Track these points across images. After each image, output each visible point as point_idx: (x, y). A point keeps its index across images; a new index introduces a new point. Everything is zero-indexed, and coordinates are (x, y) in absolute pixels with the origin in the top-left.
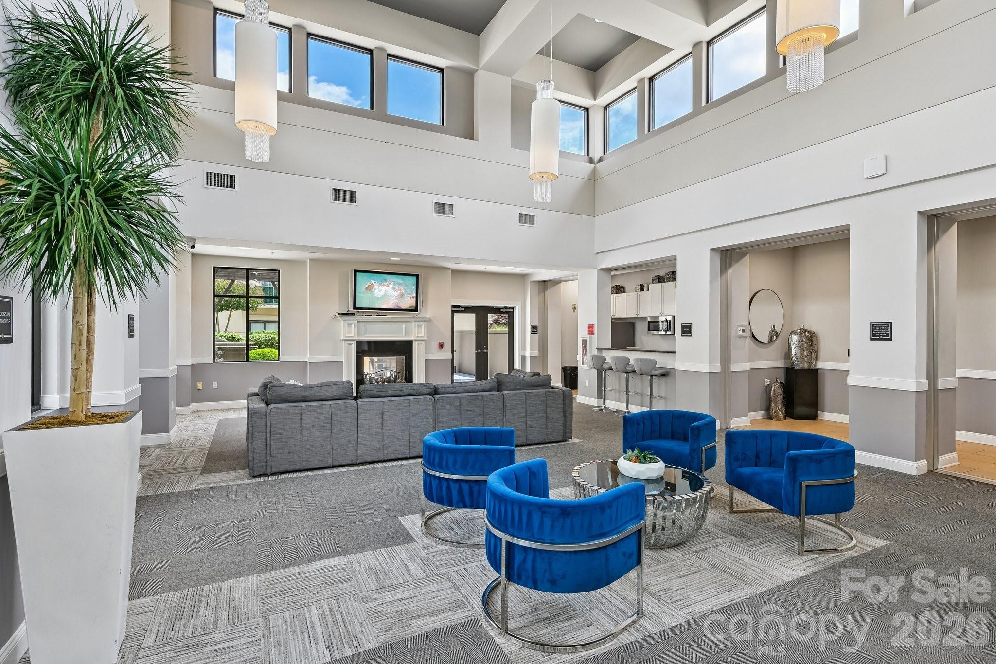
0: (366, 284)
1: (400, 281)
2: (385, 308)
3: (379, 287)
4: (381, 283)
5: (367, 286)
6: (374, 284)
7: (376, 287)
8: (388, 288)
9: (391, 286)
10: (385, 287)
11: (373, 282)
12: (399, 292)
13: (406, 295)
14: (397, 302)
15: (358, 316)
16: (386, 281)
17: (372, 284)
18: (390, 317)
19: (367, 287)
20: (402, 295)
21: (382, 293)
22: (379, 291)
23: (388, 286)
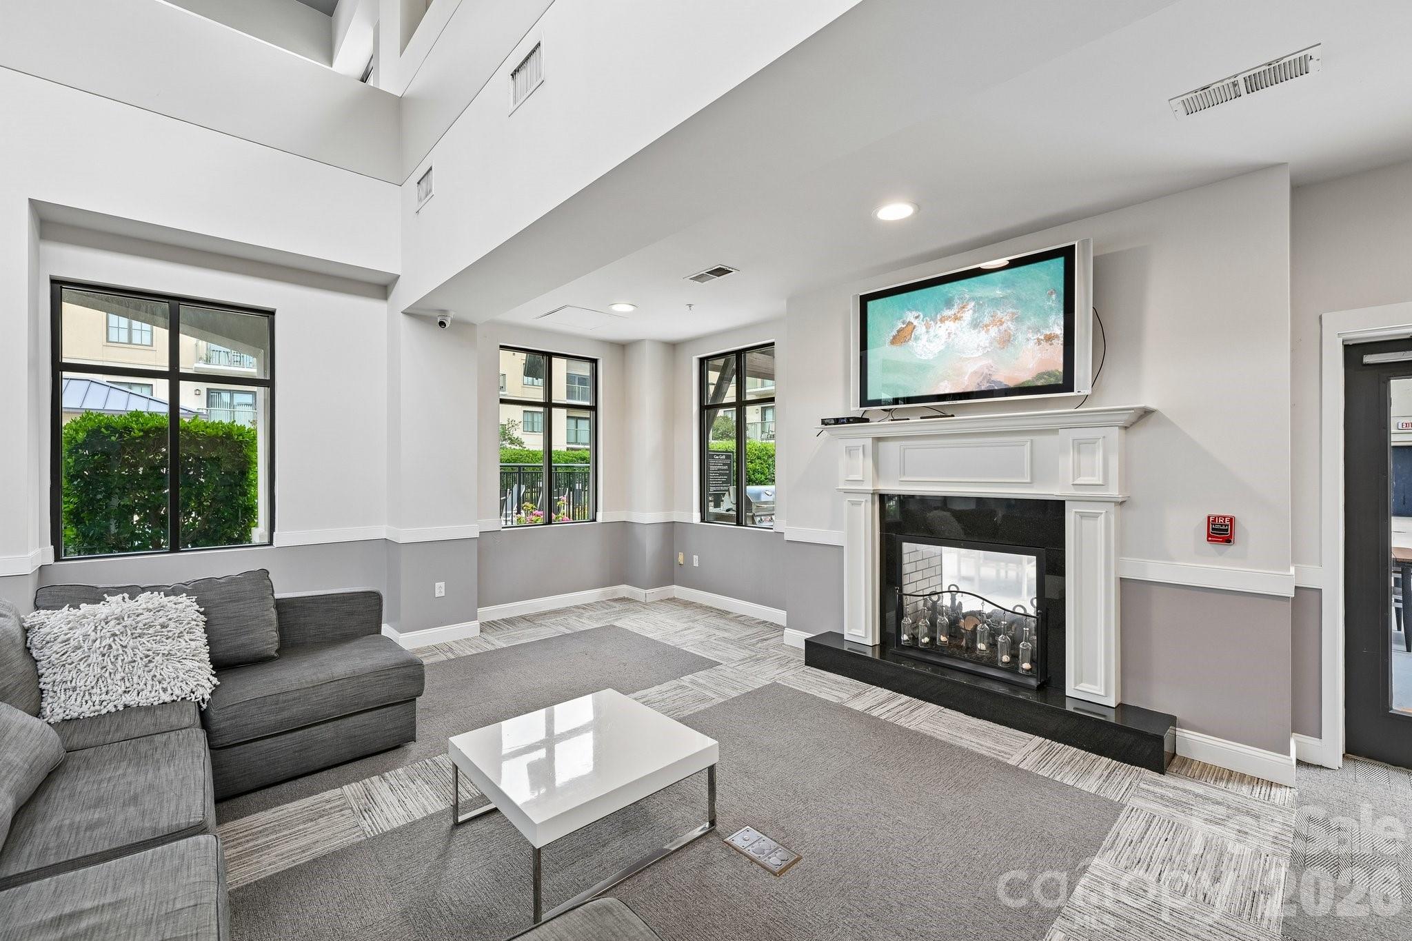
0: (893, 326)
1: (998, 293)
2: (947, 391)
3: (928, 327)
4: (934, 317)
5: (894, 333)
6: (915, 322)
7: (920, 329)
8: (958, 323)
9: (968, 315)
10: (949, 324)
11: (910, 317)
12: (994, 331)
13: (1021, 337)
14: (989, 367)
15: (880, 424)
16: (949, 303)
17: (910, 323)
18: (967, 418)
19: (894, 337)
20: (1006, 340)
21: (936, 347)
22: (929, 341)
23: (956, 318)
